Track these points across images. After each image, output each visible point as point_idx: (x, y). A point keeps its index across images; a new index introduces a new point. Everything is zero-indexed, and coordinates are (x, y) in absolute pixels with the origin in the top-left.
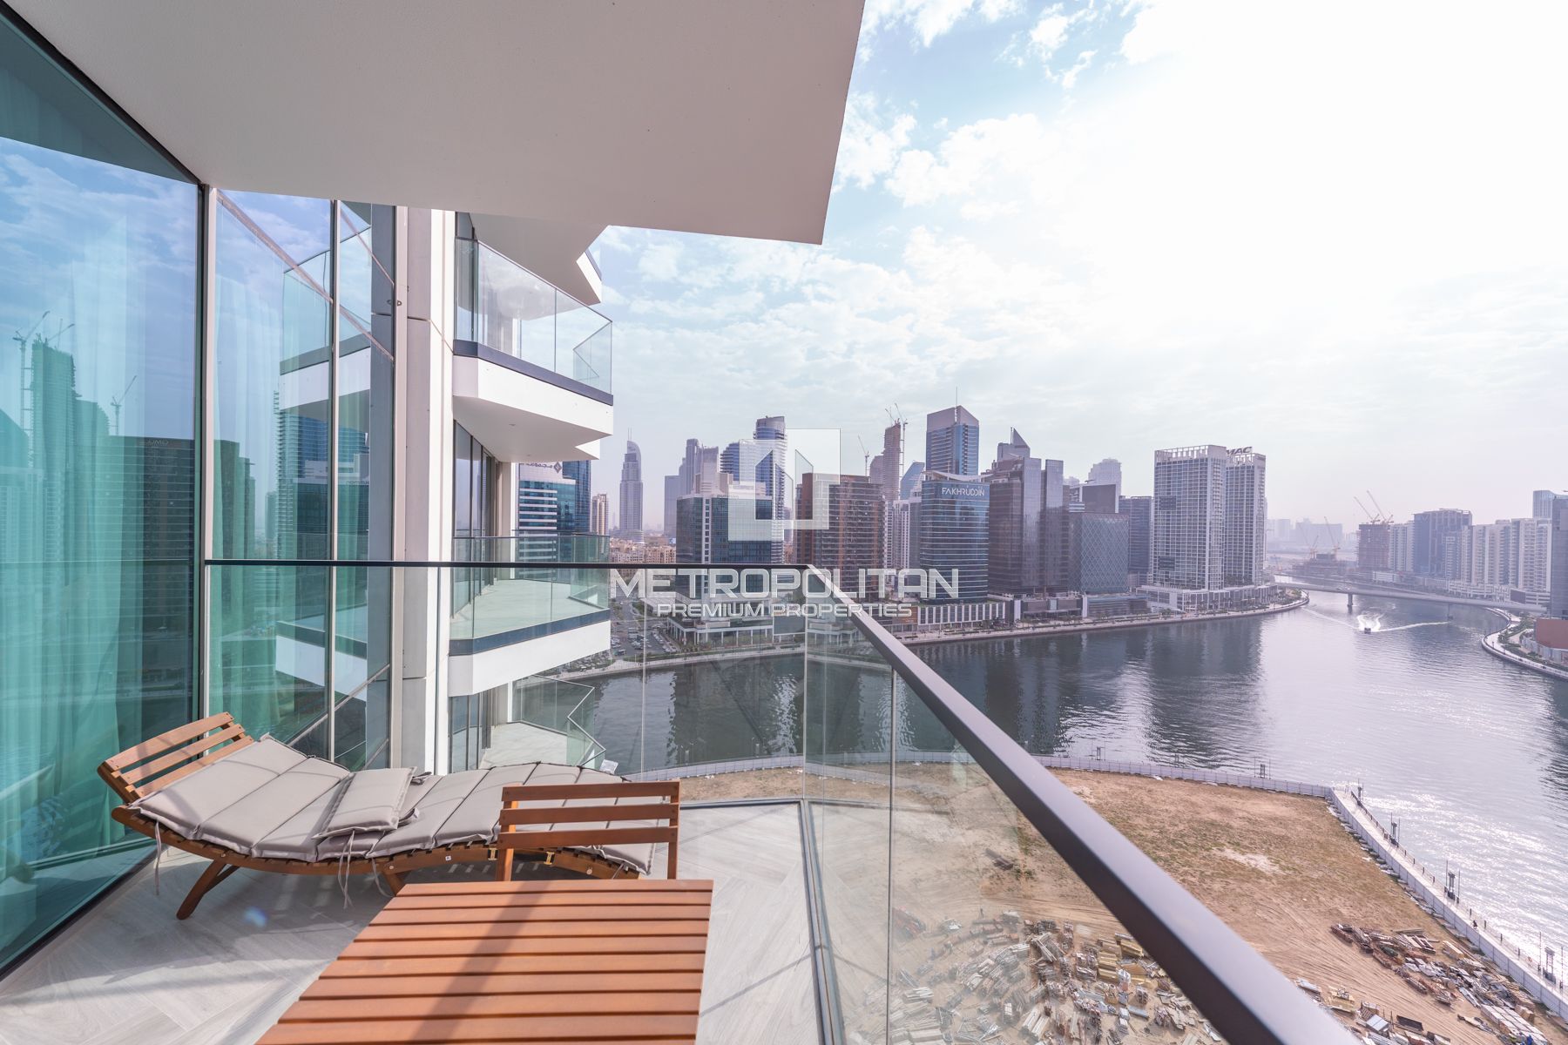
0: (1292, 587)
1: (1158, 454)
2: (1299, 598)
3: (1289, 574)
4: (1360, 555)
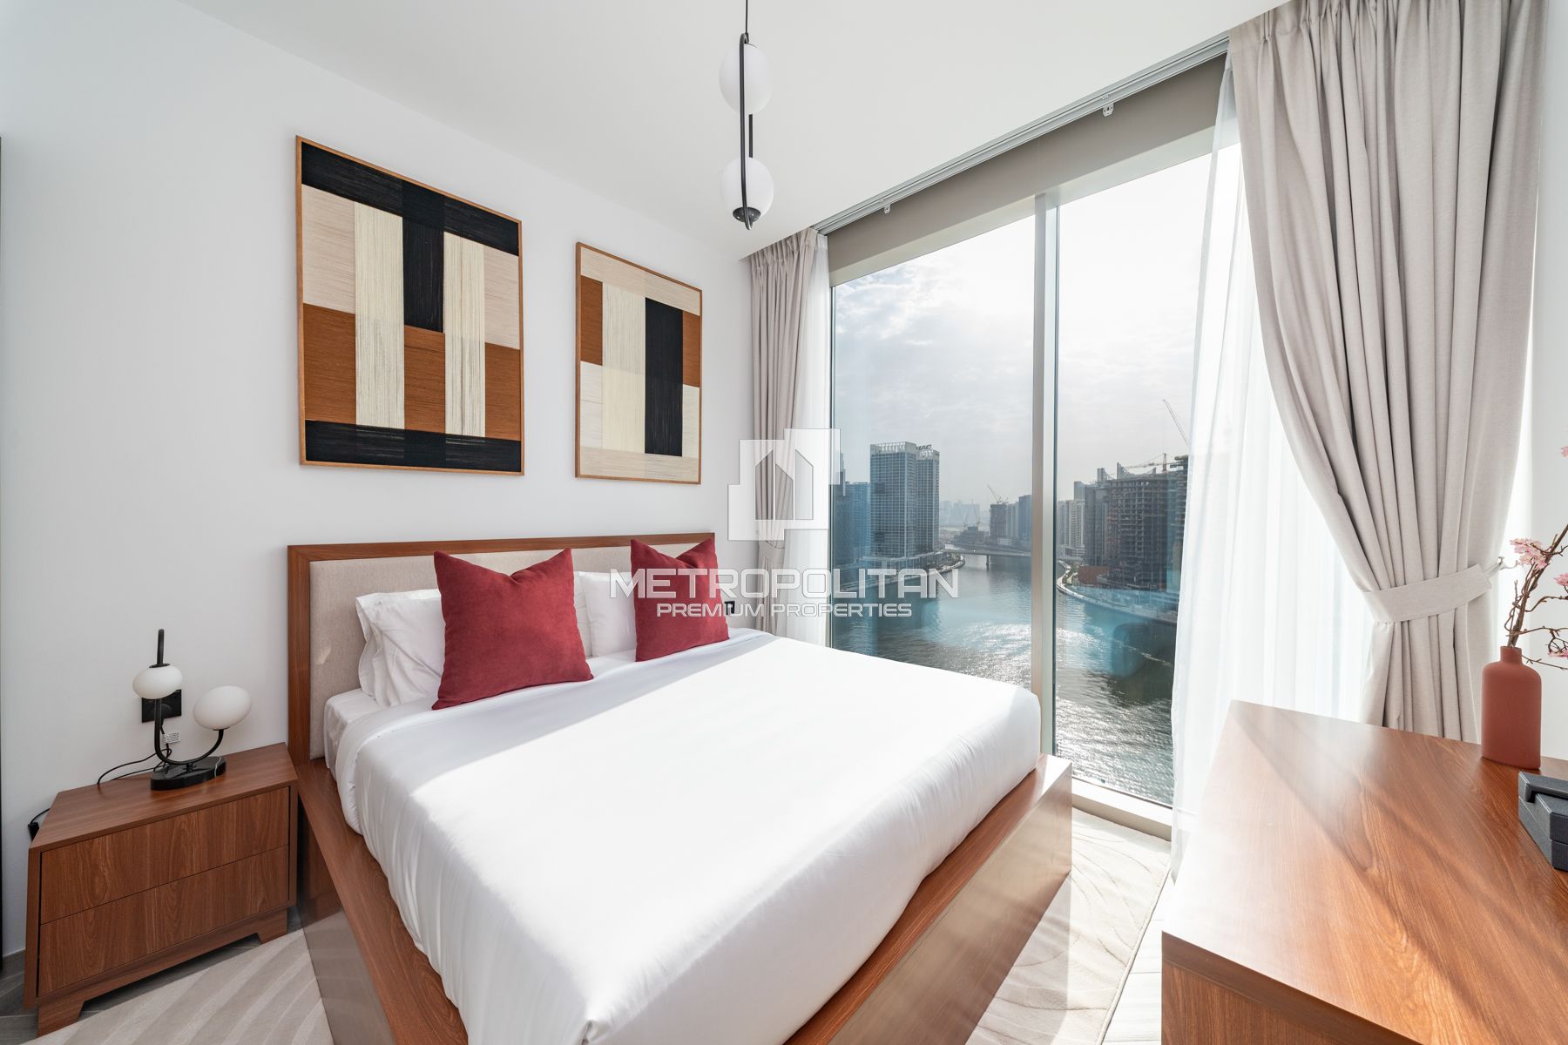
0: (955, 552)
1: (873, 447)
2: (959, 560)
3: (952, 543)
4: (991, 527)
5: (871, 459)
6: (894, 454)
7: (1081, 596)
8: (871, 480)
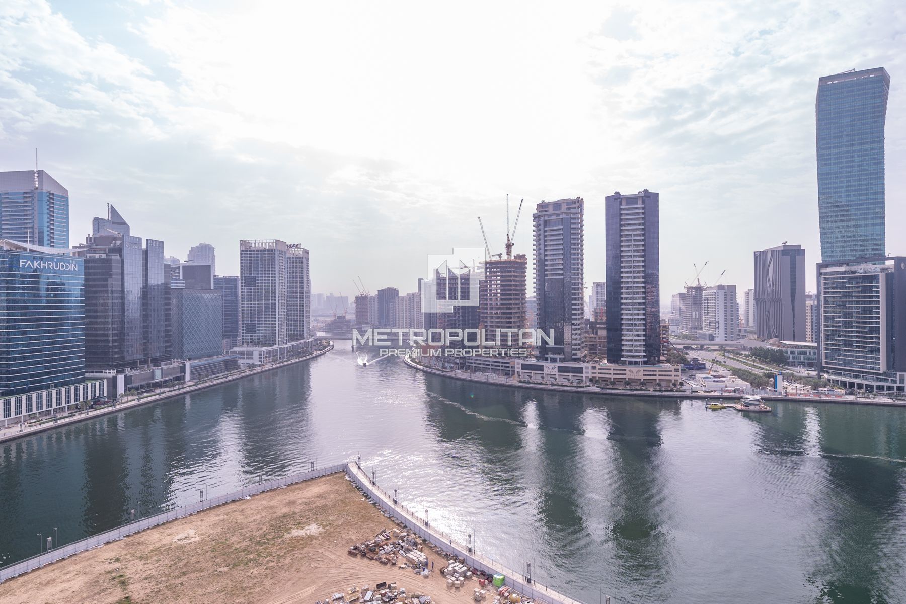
0: (325, 339)
1: (242, 243)
2: (329, 346)
3: (323, 330)
4: (357, 316)
5: (241, 254)
6: (265, 250)
7: (421, 368)
8: (242, 275)
